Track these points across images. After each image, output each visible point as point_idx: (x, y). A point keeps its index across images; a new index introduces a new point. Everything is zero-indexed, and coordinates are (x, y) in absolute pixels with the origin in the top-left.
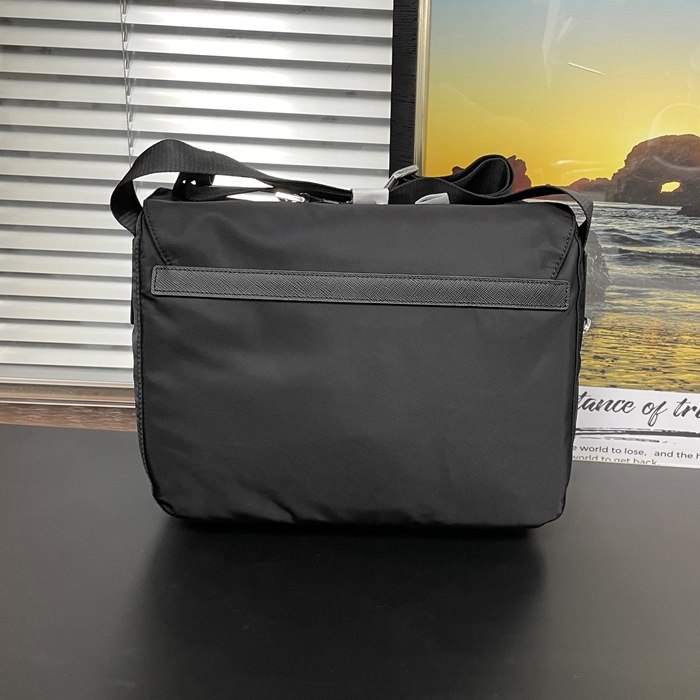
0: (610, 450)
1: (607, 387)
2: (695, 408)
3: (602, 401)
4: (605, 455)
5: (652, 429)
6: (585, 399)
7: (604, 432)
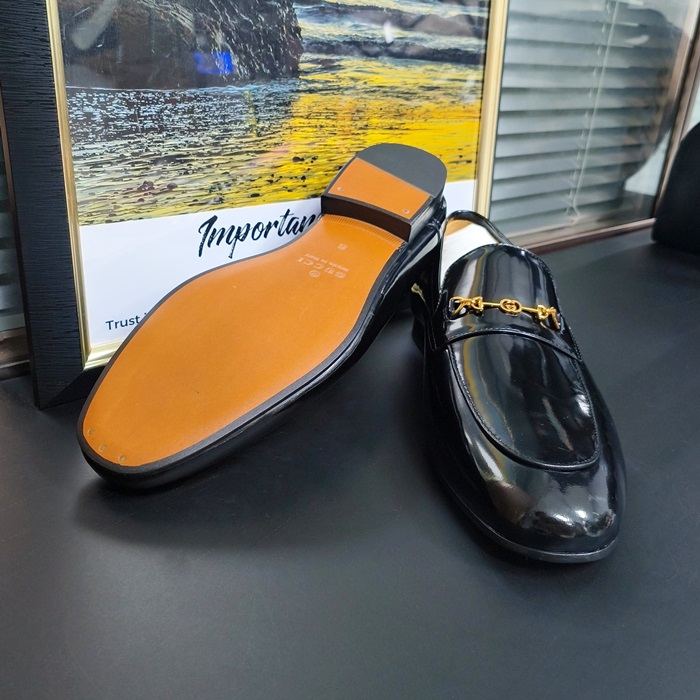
1: (308, 198)
3: (305, 218)
6: (289, 218)
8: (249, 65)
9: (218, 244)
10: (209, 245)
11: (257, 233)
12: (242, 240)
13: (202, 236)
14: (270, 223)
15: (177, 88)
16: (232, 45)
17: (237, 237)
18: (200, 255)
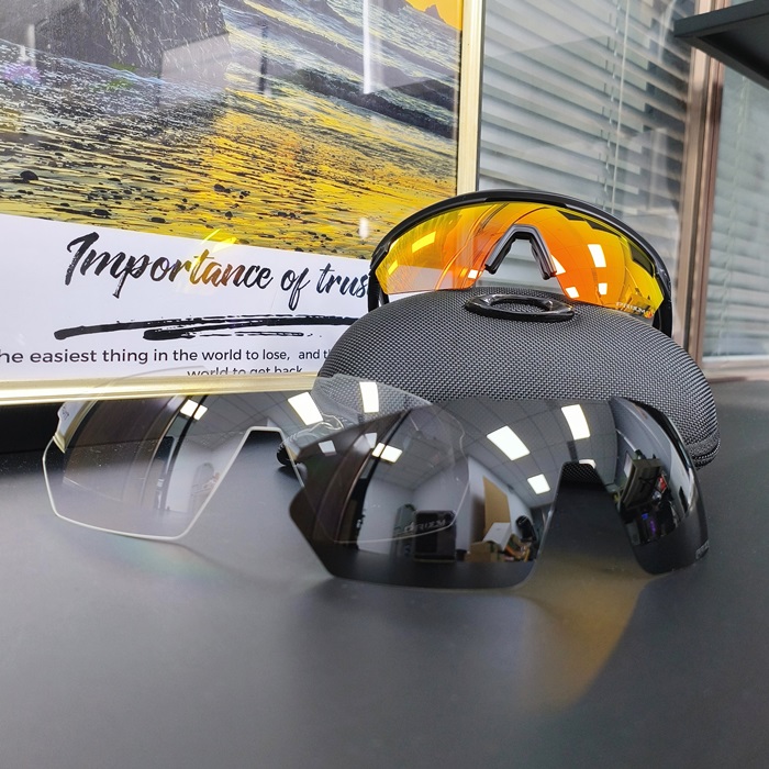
0: (244, 355)
2: (339, 279)
3: (230, 267)
4: (239, 365)
5: (295, 314)
6: (207, 262)
7: (235, 324)
8: (154, 53)
9: (98, 272)
10: (83, 271)
11: (159, 273)
12: (135, 276)
13: (72, 256)
14: (179, 263)
15: (48, 51)
16: (132, 22)
17: (128, 270)
18: (68, 282)
